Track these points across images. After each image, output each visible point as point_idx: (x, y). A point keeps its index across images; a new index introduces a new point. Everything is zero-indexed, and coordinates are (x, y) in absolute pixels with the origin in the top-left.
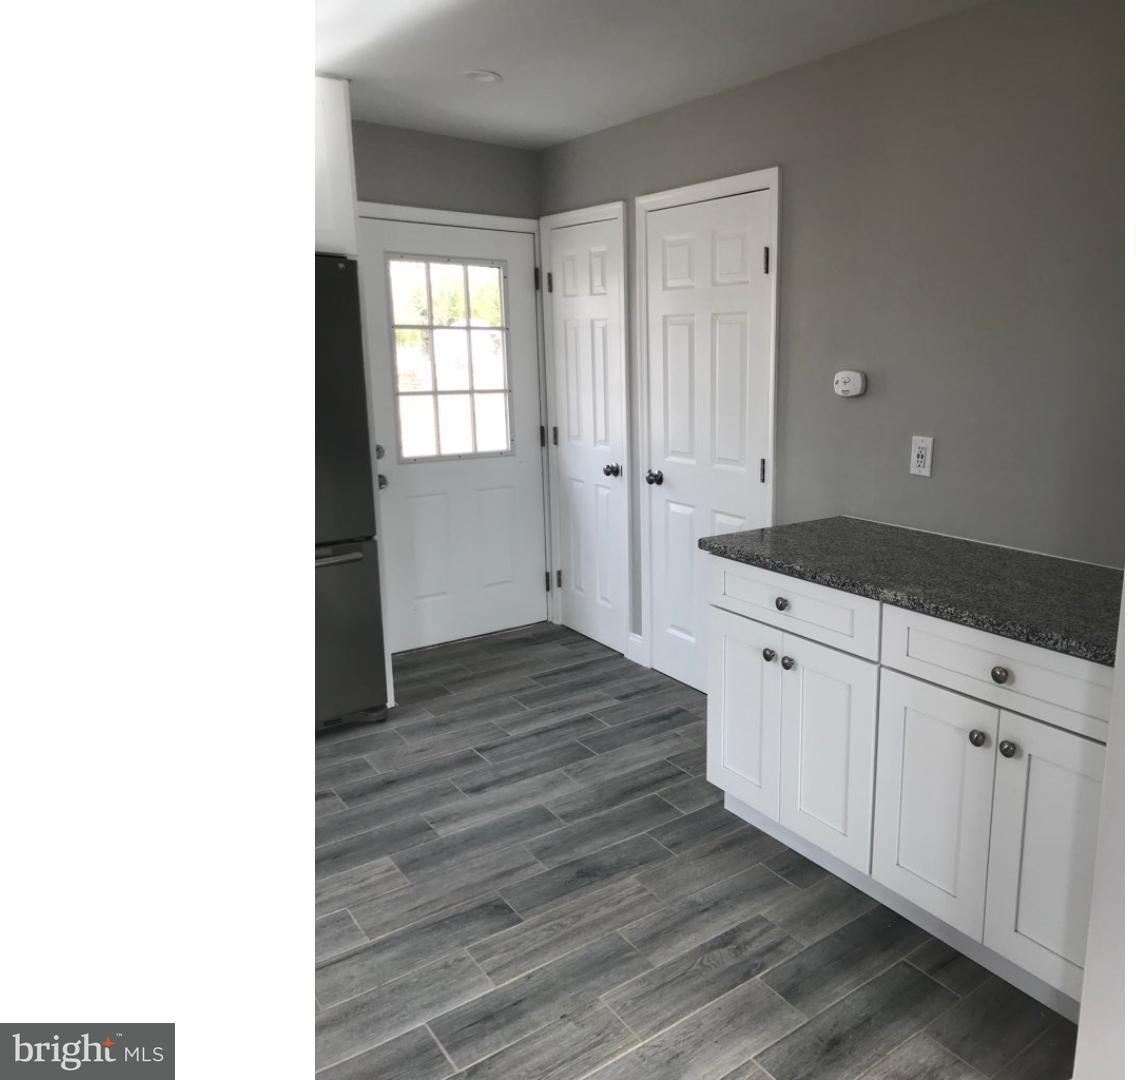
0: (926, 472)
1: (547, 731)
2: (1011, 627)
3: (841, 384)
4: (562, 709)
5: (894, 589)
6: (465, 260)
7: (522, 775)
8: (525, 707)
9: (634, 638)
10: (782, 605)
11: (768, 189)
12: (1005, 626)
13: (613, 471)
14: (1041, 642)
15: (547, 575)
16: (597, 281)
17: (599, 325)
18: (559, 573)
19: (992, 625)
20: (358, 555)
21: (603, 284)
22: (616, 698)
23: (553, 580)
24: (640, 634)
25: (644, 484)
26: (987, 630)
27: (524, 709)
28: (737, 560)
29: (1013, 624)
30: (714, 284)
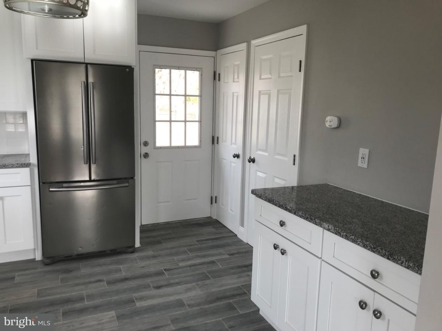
0: (365, 166)
1: (195, 265)
2: (380, 250)
3: (328, 122)
4: (204, 256)
5: (329, 223)
6: (186, 68)
7: (178, 284)
8: (190, 253)
9: (241, 228)
10: (282, 224)
11: (302, 34)
12: (377, 250)
13: (237, 156)
14: (395, 261)
15: (212, 198)
16: (236, 77)
17: (235, 94)
18: (216, 197)
19: (371, 248)
20: (127, 185)
21: (238, 78)
22: (228, 255)
23: (214, 200)
24: (243, 227)
25: (247, 163)
26: (369, 250)
27: (189, 254)
28: (265, 200)
29: (381, 249)
30: (279, 77)
